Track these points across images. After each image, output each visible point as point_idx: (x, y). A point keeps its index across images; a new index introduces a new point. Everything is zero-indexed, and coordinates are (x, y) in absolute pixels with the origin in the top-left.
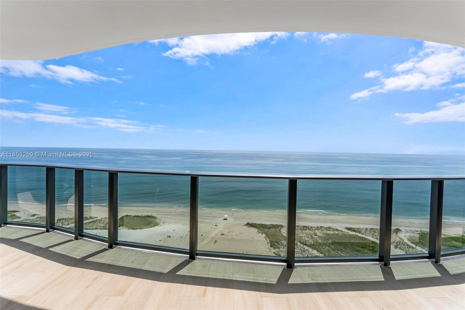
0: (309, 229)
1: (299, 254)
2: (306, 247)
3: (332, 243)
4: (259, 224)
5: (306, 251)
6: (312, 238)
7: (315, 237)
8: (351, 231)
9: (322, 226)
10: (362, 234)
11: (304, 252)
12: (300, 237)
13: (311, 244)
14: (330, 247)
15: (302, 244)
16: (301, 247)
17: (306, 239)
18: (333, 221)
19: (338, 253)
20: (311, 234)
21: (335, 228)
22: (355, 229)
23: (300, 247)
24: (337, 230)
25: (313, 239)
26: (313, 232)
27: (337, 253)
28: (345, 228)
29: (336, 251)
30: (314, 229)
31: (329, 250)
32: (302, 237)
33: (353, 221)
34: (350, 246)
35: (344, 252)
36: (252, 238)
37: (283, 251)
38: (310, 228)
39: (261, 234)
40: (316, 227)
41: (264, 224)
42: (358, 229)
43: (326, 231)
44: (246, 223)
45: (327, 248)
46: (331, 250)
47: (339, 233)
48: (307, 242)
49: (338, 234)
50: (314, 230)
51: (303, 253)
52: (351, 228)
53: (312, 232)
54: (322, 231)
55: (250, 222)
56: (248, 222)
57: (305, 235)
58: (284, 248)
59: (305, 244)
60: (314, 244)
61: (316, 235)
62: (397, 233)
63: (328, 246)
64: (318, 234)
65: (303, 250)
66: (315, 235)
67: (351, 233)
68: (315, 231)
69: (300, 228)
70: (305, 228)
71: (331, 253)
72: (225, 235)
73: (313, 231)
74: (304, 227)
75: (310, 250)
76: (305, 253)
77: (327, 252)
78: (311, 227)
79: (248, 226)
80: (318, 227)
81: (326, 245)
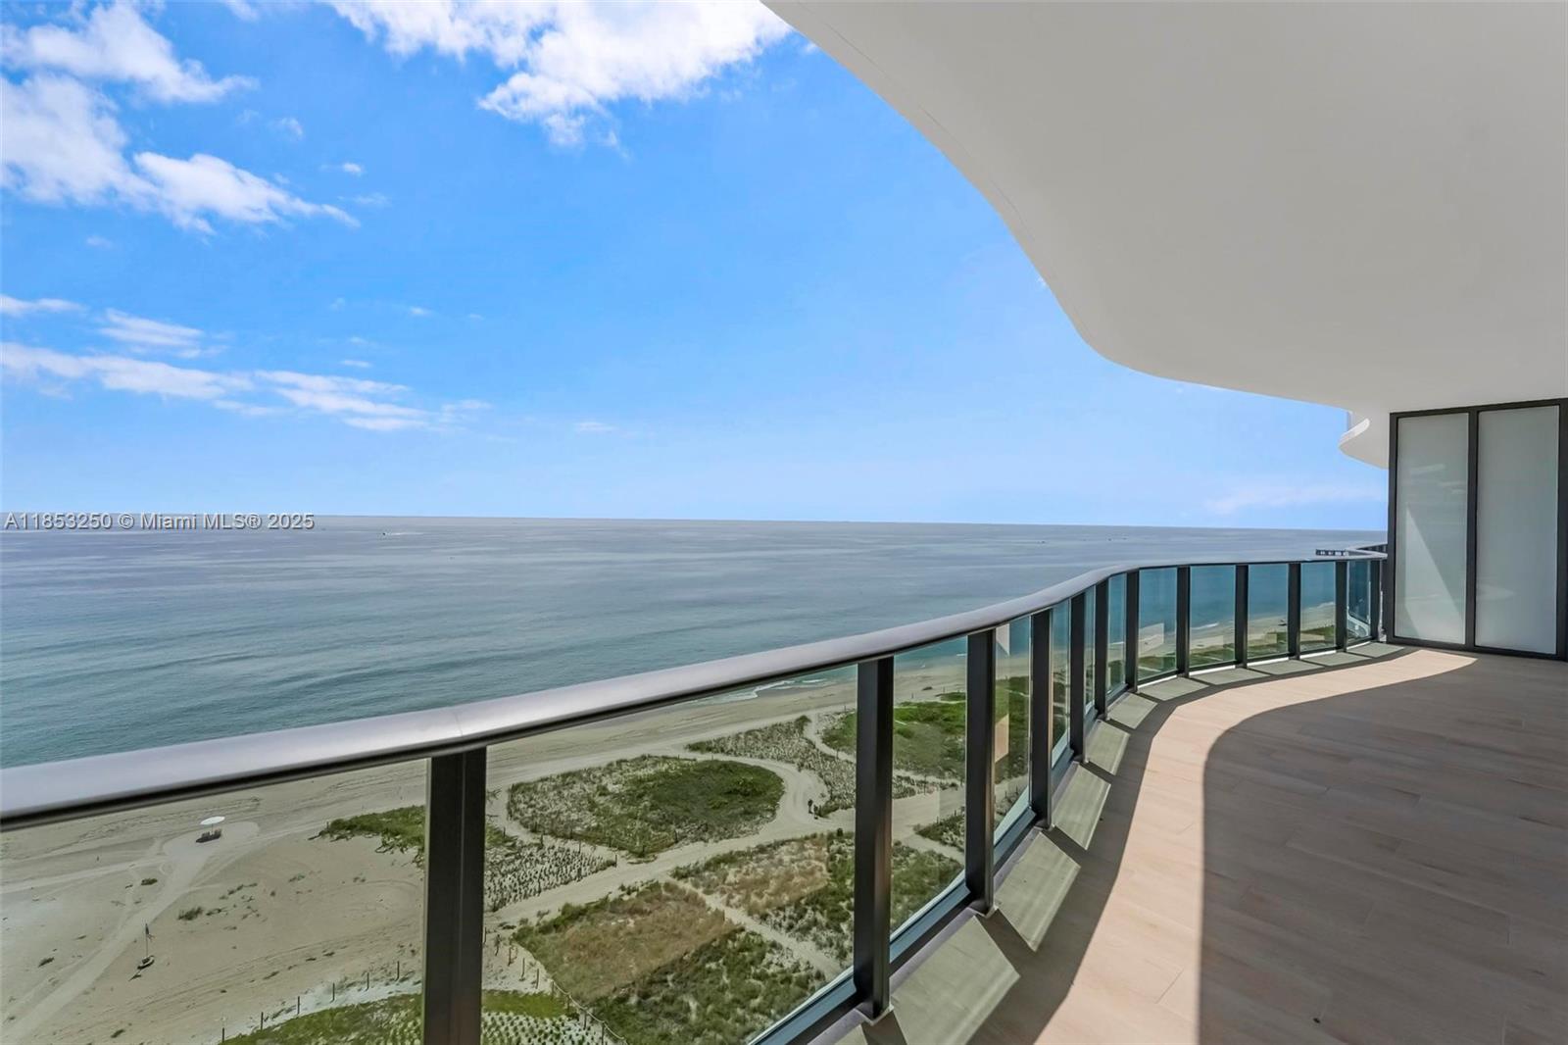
0: (581, 778)
1: (551, 876)
2: (572, 846)
3: (652, 806)
4: (390, 814)
5: (573, 857)
6: (593, 805)
7: (602, 802)
8: (702, 753)
9: (624, 757)
10: (728, 753)
11: (568, 863)
12: (553, 816)
13: (588, 829)
14: (646, 821)
15: (559, 840)
16: (556, 849)
17: (572, 818)
18: (653, 734)
19: (669, 831)
20: (588, 794)
21: (660, 755)
22: (711, 742)
23: (552, 852)
24: (665, 758)
25: (596, 810)
26: (596, 786)
27: (665, 834)
28: (686, 748)
29: (663, 827)
30: (598, 774)
31: (644, 832)
32: (559, 813)
33: (707, 722)
34: (700, 797)
35: (684, 824)
36: (356, 879)
37: (492, 887)
38: (584, 775)
39: (397, 851)
40: (604, 765)
41: (414, 807)
42: (719, 740)
43: (634, 771)
44: (323, 825)
45: (638, 824)
46: (650, 830)
47: (670, 767)
48: (574, 827)
49: (667, 770)
50: (600, 778)
51: (564, 869)
52: (701, 743)
53: (591, 787)
54: (621, 774)
55: (347, 817)
56: (337, 818)
57: (570, 805)
58: (495, 875)
59: (571, 833)
60: (598, 826)
61: (603, 791)
62: (802, 729)
63: (640, 819)
64: (610, 788)
65: (564, 860)
66: (600, 795)
67: (702, 757)
68: (601, 781)
69: (553, 784)
70: (568, 780)
71: (649, 839)
72: (204, 913)
73: (594, 783)
74: (565, 776)
75: (586, 849)
76: (568, 867)
77: (638, 838)
78: (589, 771)
79: (335, 836)
80: (611, 764)
81: (636, 818)
